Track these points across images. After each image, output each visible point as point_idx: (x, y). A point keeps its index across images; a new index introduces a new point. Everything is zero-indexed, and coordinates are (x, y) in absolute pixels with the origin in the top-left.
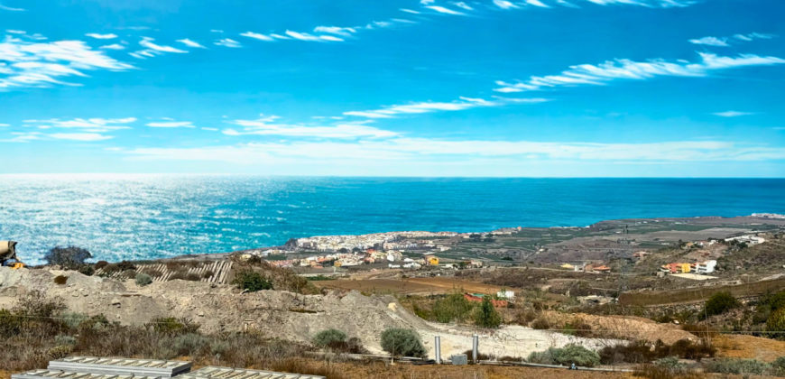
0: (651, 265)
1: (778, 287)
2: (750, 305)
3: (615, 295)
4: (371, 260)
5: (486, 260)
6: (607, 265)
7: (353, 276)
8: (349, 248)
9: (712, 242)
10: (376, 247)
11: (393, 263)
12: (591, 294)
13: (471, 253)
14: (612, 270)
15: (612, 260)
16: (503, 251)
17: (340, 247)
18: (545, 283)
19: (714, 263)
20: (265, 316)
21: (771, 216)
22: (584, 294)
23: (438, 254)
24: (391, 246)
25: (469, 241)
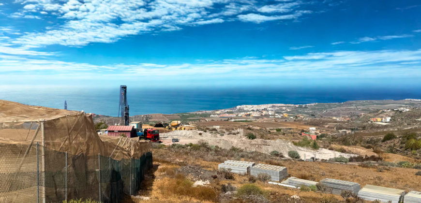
0: (366, 118)
1: (409, 132)
2: (400, 137)
3: (352, 130)
4: (263, 114)
5: (305, 115)
6: (350, 118)
7: (258, 120)
8: (255, 109)
9: (390, 110)
10: (265, 109)
11: (271, 115)
12: (344, 129)
13: (299, 112)
14: (351, 120)
15: (351, 116)
16: (311, 111)
17: (252, 109)
18: (326, 125)
19: (390, 118)
20: (257, 146)
21: (412, 100)
22: (341, 129)
23: (287, 112)
24: (270, 109)
25: (298, 108)
